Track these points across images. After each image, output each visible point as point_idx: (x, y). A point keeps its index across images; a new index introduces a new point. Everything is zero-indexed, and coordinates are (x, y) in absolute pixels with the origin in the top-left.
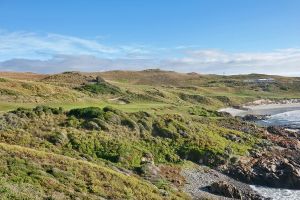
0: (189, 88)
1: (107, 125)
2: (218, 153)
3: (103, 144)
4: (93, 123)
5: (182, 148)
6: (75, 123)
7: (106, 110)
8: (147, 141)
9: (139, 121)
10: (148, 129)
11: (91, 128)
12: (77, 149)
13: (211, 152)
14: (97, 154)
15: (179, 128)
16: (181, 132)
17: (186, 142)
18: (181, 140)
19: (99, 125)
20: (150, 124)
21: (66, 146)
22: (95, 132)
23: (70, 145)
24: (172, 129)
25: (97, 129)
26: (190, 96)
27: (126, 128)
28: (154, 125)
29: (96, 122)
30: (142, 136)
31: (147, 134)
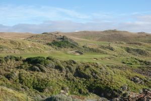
0: (136, 44)
1: (45, 69)
2: (114, 90)
3: (38, 80)
4: (36, 67)
5: (91, 85)
6: (26, 67)
7: (48, 58)
8: (69, 79)
9: (67, 67)
10: (72, 72)
11: (34, 70)
12: (22, 83)
13: (110, 88)
14: (33, 86)
15: (93, 72)
16: (94, 74)
17: (95, 81)
18: (92, 80)
19: (40, 68)
20: (74, 68)
21: (16, 81)
22: (36, 73)
23: (18, 81)
24: (88, 72)
25: (38, 71)
26: (134, 50)
27: (57, 71)
28: (77, 69)
29: (38, 66)
30: (66, 76)
31: (70, 75)
